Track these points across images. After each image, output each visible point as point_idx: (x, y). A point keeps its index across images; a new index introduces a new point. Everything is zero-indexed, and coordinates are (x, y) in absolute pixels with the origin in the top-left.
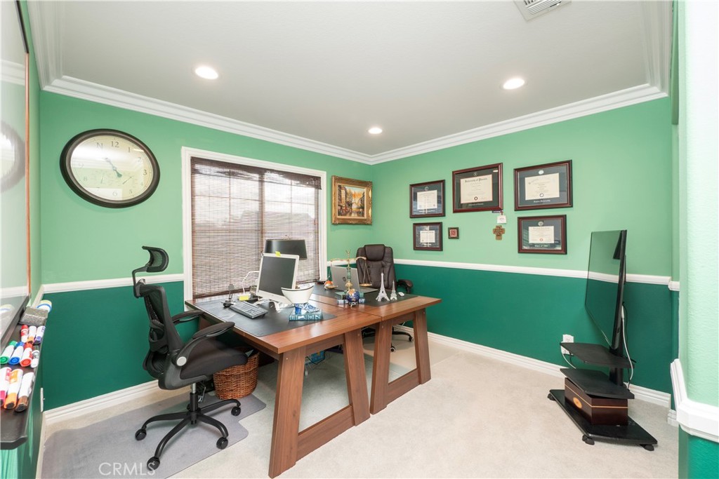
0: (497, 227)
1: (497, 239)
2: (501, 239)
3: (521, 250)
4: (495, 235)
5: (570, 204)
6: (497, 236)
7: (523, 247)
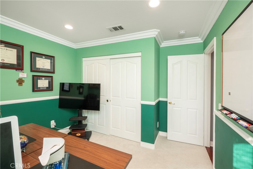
0: (19, 79)
1: (19, 85)
2: (22, 85)
3: (34, 90)
4: (18, 84)
5: (53, 72)
6: (19, 84)
7: (35, 89)
